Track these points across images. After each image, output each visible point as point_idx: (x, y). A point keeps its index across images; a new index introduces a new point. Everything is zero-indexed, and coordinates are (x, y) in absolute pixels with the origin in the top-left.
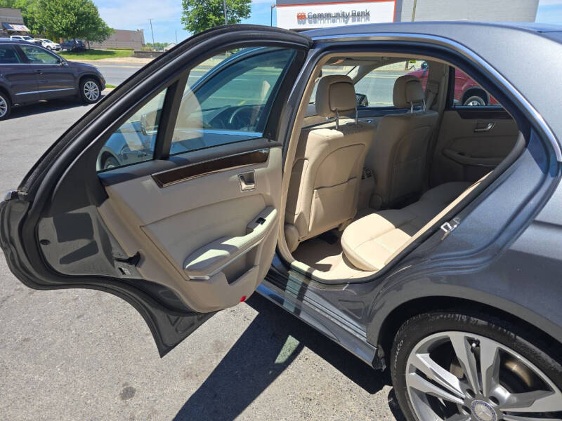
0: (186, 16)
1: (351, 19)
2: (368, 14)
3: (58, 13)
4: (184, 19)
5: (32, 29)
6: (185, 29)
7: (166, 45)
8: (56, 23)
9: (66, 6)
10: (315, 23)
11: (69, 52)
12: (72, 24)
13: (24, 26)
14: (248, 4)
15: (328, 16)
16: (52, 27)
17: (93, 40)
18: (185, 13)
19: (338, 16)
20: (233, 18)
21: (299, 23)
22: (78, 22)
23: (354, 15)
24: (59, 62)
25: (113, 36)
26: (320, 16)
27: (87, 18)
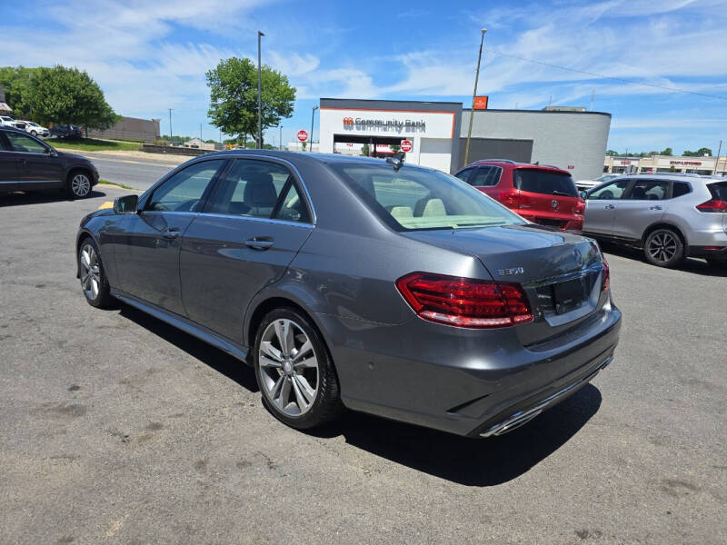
0: (214, 109)
1: (404, 128)
2: (424, 125)
3: (52, 94)
4: (210, 113)
5: (14, 108)
6: (212, 123)
7: (188, 139)
8: (48, 106)
9: (64, 87)
10: (364, 129)
11: (59, 140)
12: (68, 108)
13: (5, 104)
14: (290, 102)
15: (378, 124)
16: (42, 110)
17: (93, 127)
18: (213, 105)
19: (389, 124)
20: (271, 116)
21: (346, 128)
22: (76, 106)
23: (408, 125)
24: (47, 151)
25: (119, 125)
26: (370, 123)
27: (89, 102)
